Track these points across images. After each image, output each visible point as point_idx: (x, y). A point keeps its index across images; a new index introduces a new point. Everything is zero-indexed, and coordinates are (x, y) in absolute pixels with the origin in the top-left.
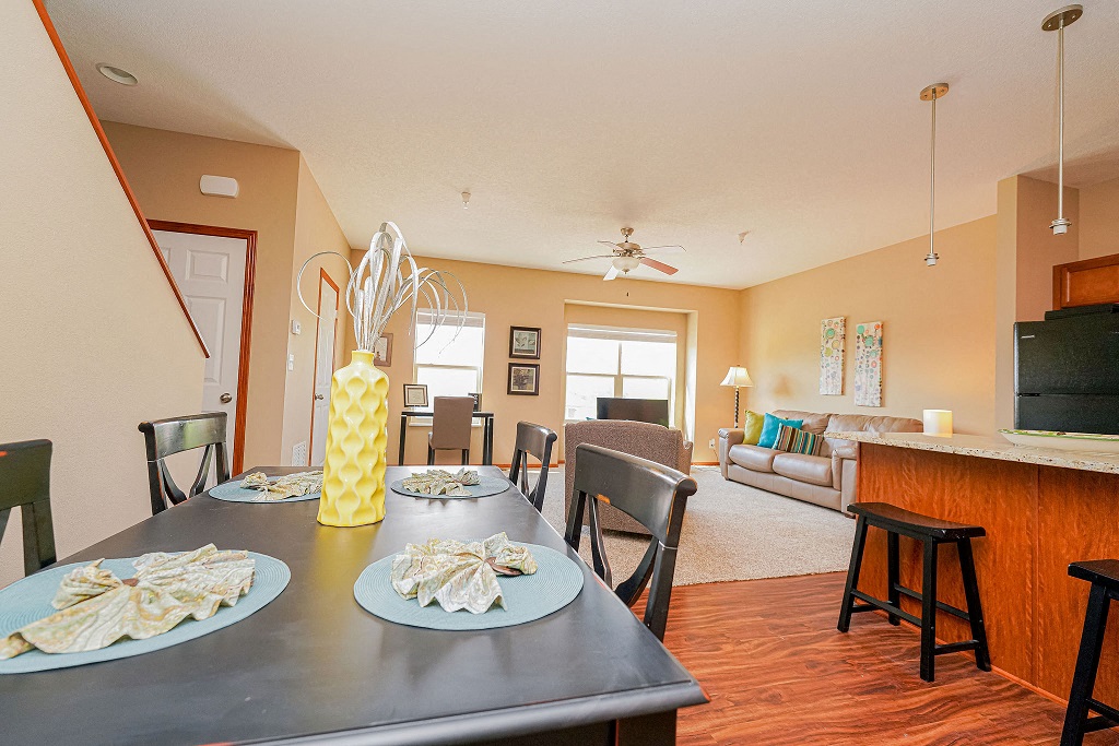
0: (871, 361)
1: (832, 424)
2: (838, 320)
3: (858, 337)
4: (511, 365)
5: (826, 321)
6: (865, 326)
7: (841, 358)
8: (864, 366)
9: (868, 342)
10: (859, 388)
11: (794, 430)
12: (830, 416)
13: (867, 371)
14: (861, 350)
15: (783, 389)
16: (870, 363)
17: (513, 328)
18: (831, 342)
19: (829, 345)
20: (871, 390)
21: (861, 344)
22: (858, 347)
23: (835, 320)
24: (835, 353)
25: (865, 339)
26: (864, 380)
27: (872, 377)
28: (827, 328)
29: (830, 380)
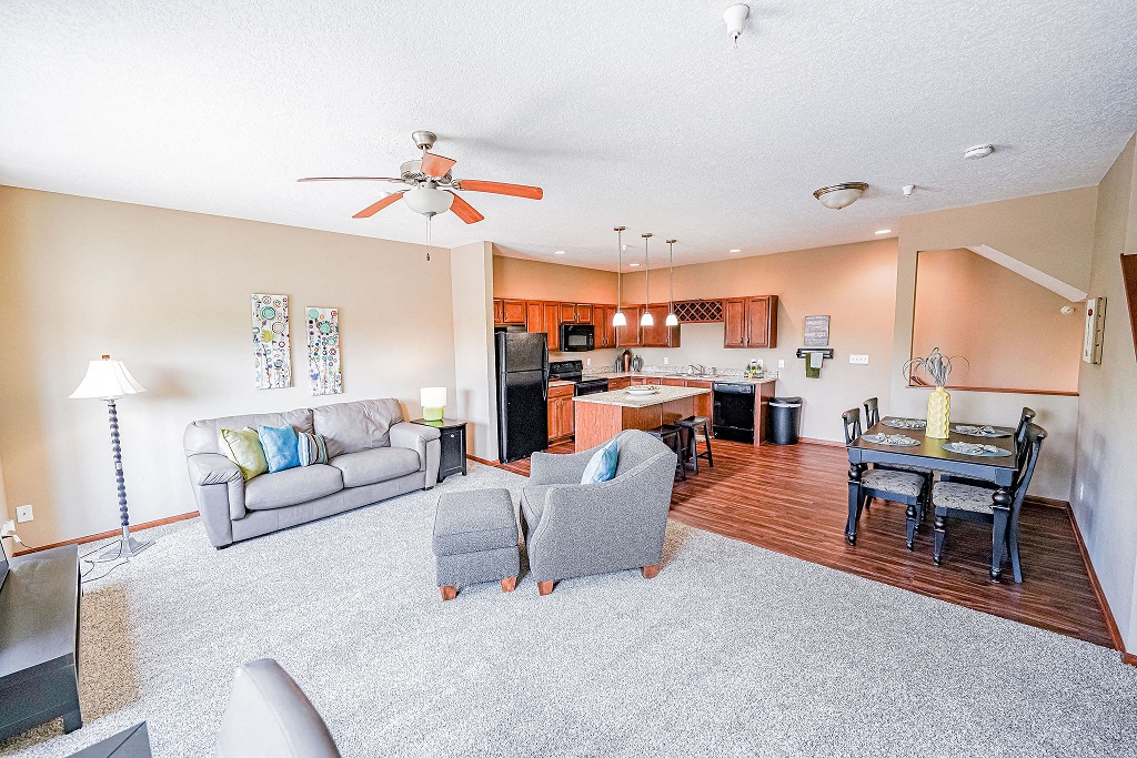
0: (328, 348)
2: (280, 298)
3: (311, 322)
6: (320, 311)
7: (287, 345)
8: (320, 353)
9: (324, 328)
10: (316, 376)
13: (324, 359)
14: (315, 336)
16: (328, 350)
18: (270, 323)
19: (267, 328)
20: (331, 379)
21: (315, 329)
22: (312, 332)
23: (275, 298)
24: (278, 338)
25: (319, 325)
26: (322, 368)
27: (331, 365)
28: (263, 305)
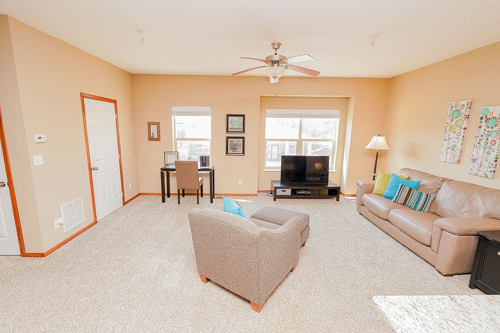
0: (490, 139)
1: (445, 188)
2: (465, 103)
3: (482, 118)
4: (228, 138)
5: (454, 103)
6: (490, 108)
7: (462, 134)
8: (482, 143)
9: (491, 123)
10: (474, 160)
11: (410, 189)
12: (443, 180)
13: (485, 148)
14: (482, 129)
15: (413, 152)
16: (489, 141)
17: (228, 116)
18: (455, 120)
19: (453, 123)
20: (486, 164)
21: (484, 124)
22: (480, 127)
23: (461, 103)
24: (457, 130)
25: (487, 120)
26: (481, 155)
27: (489, 153)
28: (454, 109)
29: (450, 151)
